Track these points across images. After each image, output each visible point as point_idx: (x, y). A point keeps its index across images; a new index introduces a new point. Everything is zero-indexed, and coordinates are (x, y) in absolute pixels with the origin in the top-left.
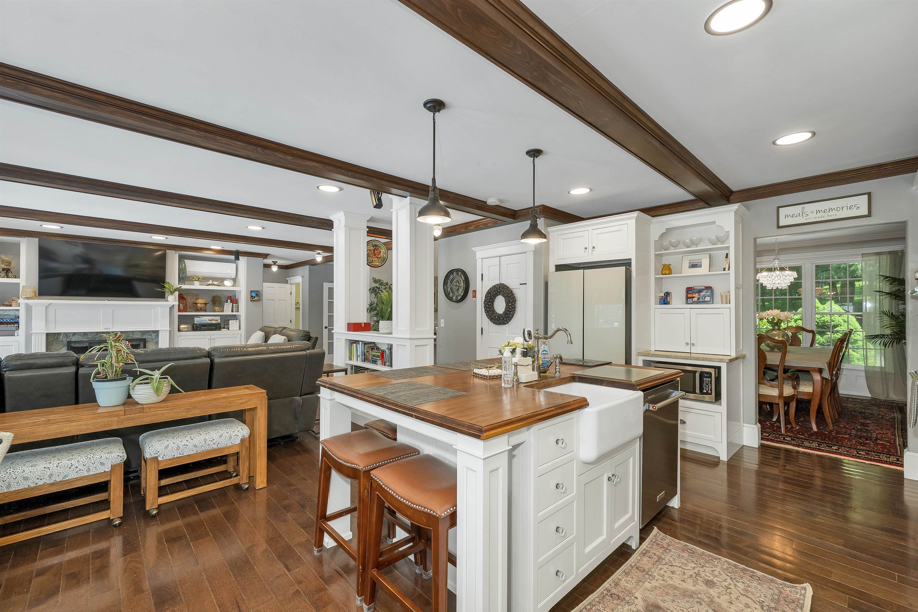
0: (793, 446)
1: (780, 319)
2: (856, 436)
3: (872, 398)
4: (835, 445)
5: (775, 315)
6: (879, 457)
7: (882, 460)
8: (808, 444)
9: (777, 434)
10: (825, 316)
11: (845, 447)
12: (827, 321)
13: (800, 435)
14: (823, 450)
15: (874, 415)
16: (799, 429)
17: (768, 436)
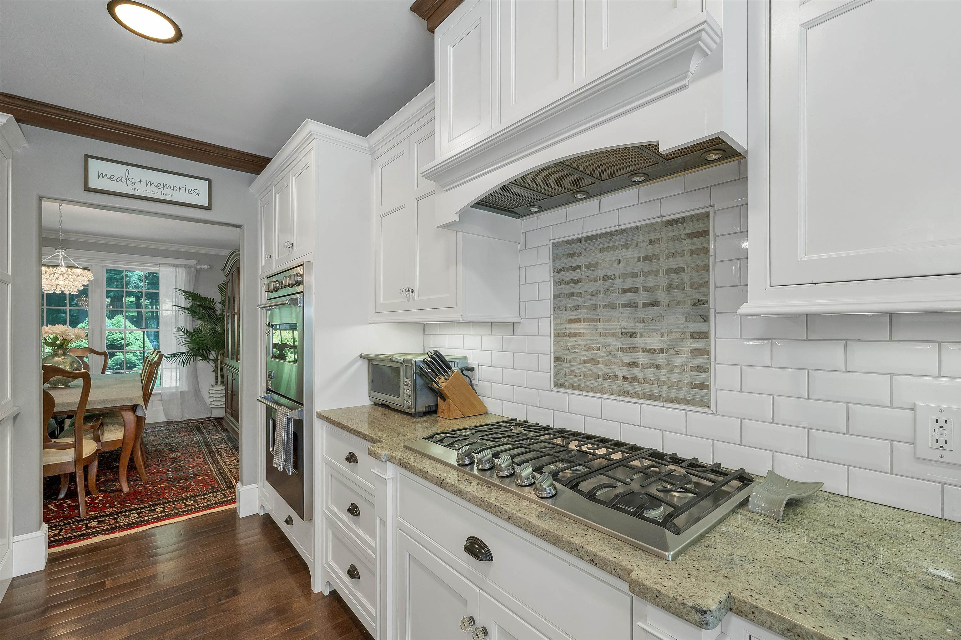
0: (105, 534)
1: (66, 340)
2: (174, 479)
3: (168, 422)
4: (157, 505)
5: (58, 332)
6: (208, 501)
7: (212, 504)
8: (124, 520)
9: (74, 522)
10: (114, 333)
11: (170, 502)
12: (117, 339)
13: (107, 508)
14: (147, 521)
15: (179, 443)
16: (104, 497)
17: (59, 534)
